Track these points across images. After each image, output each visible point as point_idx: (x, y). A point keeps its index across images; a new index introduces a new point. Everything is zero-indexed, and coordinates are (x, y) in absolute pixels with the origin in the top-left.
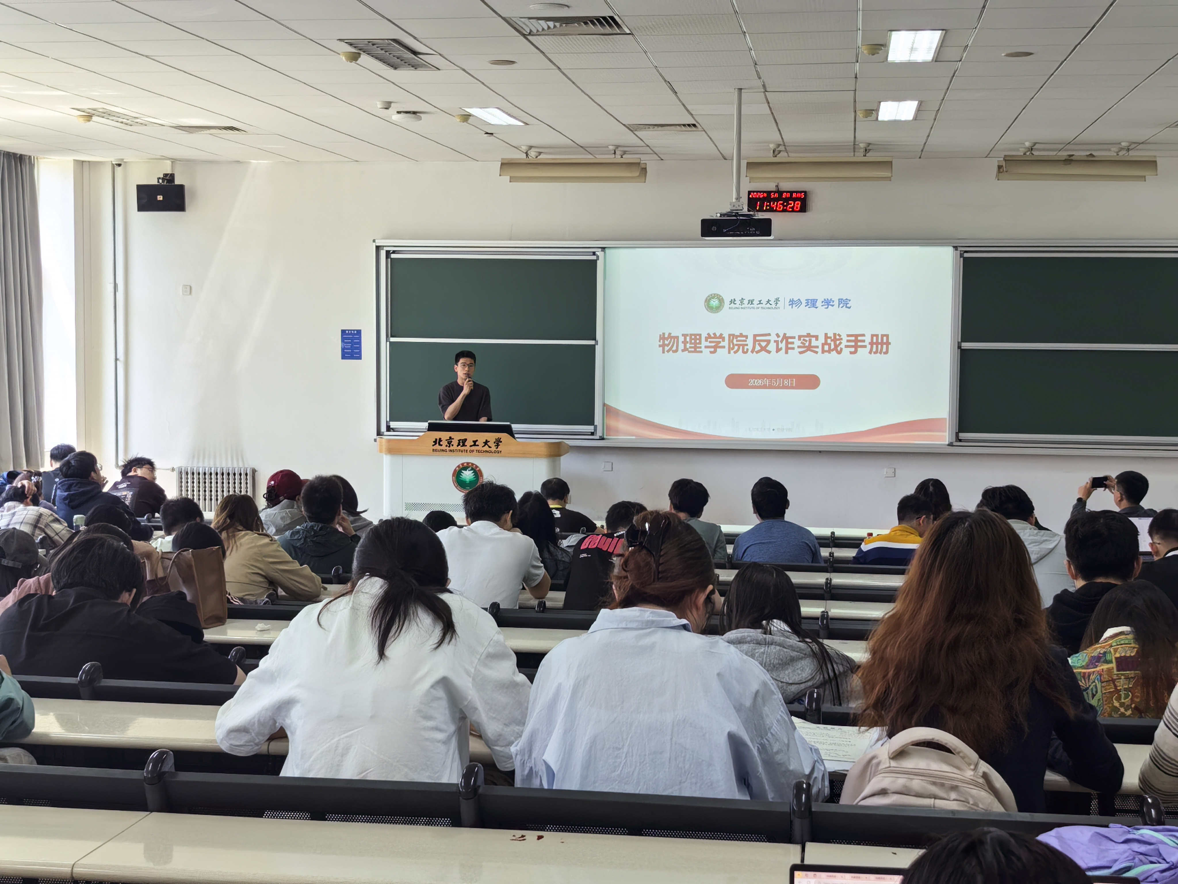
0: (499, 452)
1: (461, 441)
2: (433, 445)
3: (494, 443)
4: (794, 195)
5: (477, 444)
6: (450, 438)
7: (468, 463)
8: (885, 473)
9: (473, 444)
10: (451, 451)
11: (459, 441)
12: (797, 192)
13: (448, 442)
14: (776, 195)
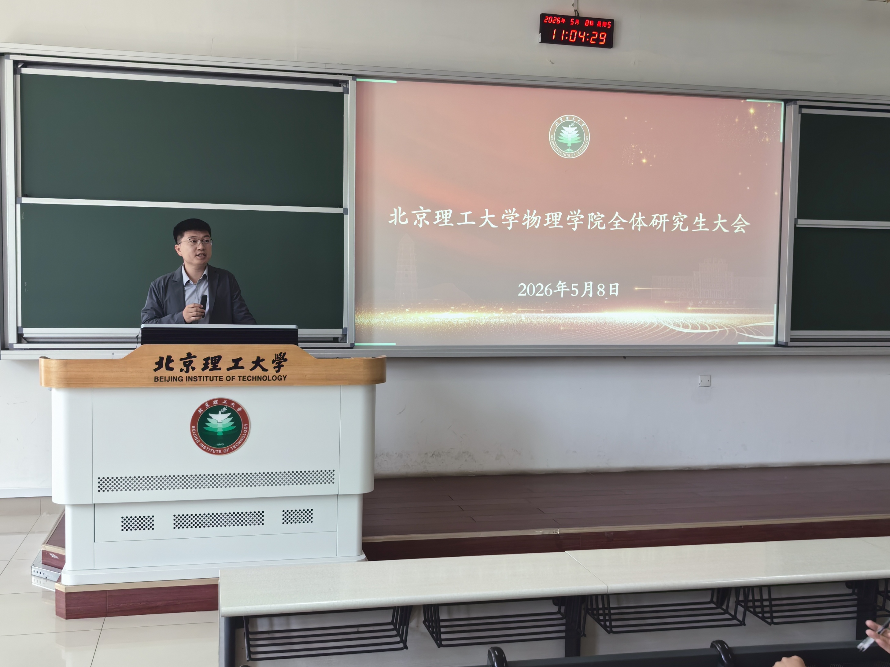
0: (279, 378)
1: (210, 361)
2: (155, 370)
3: (273, 362)
4: (599, 23)
5: (240, 365)
6: (189, 355)
7: (220, 400)
9: (233, 364)
10: (189, 379)
11: (206, 360)
12: (602, 20)
13: (185, 363)
14: (577, 22)
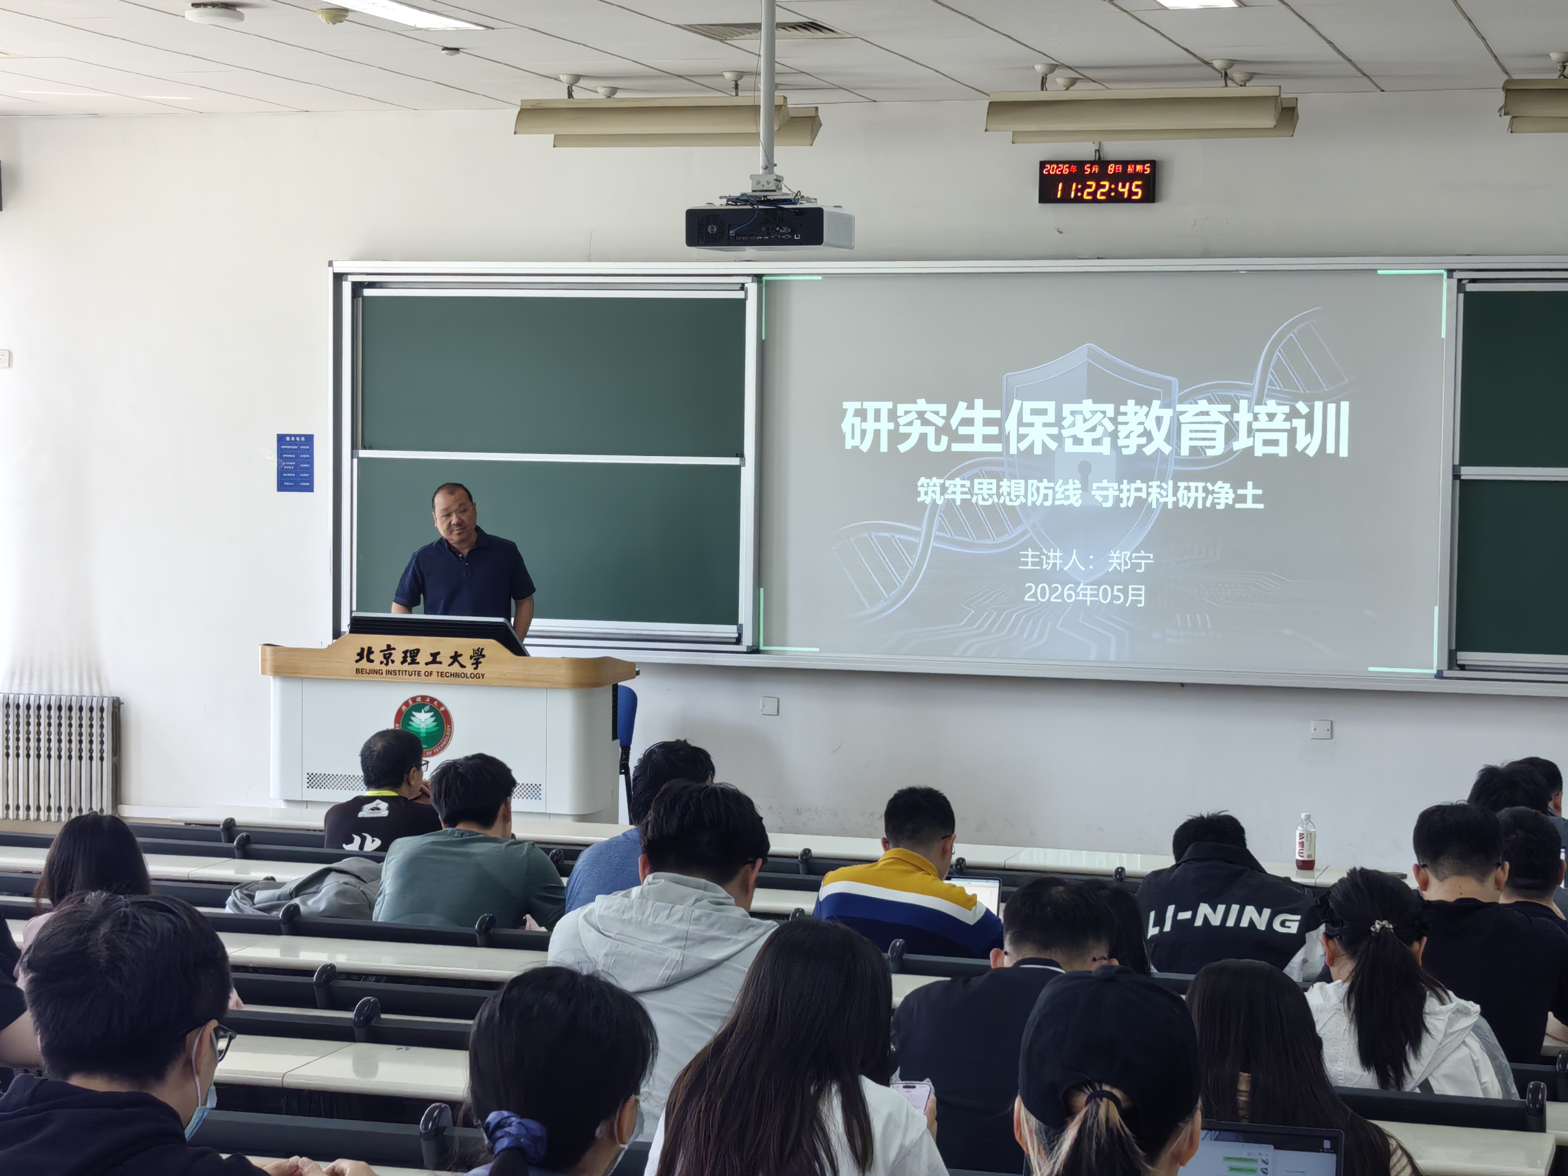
0: (480, 676)
1: (408, 654)
2: (357, 661)
3: (471, 657)
4: (1130, 169)
5: (438, 660)
6: (389, 647)
7: (424, 698)
8: (1312, 731)
9: (431, 659)
10: (389, 672)
11: (405, 652)
12: (1136, 163)
13: (385, 655)
14: (1096, 169)
